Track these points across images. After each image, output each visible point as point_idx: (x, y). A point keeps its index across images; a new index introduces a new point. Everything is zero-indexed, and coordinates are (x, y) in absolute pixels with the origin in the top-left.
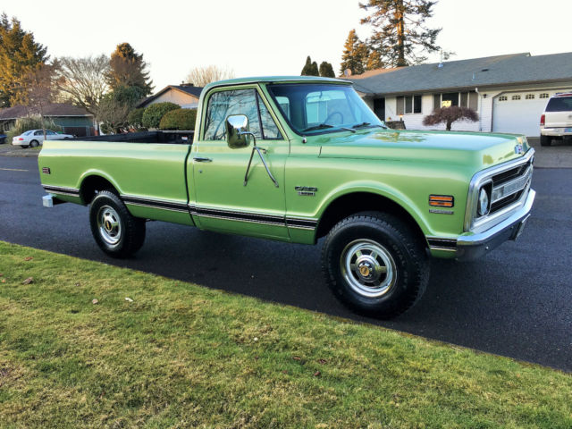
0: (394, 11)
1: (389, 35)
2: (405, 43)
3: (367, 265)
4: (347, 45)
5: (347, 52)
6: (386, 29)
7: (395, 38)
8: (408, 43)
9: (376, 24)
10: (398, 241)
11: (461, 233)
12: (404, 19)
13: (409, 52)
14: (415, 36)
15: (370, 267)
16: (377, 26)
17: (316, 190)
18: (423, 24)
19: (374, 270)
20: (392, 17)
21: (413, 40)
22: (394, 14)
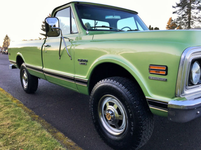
0: (187, 9)
1: (184, 18)
2: (191, 21)
3: (110, 113)
4: (168, 23)
5: (168, 26)
6: (183, 15)
7: (187, 19)
8: (192, 21)
9: (179, 13)
10: (128, 99)
11: (173, 98)
12: (191, 12)
13: (192, 24)
14: (195, 18)
15: (112, 114)
16: (179, 14)
17: (87, 61)
18: (199, 14)
19: (114, 117)
20: (186, 11)
21: (194, 20)
22: (187, 10)
